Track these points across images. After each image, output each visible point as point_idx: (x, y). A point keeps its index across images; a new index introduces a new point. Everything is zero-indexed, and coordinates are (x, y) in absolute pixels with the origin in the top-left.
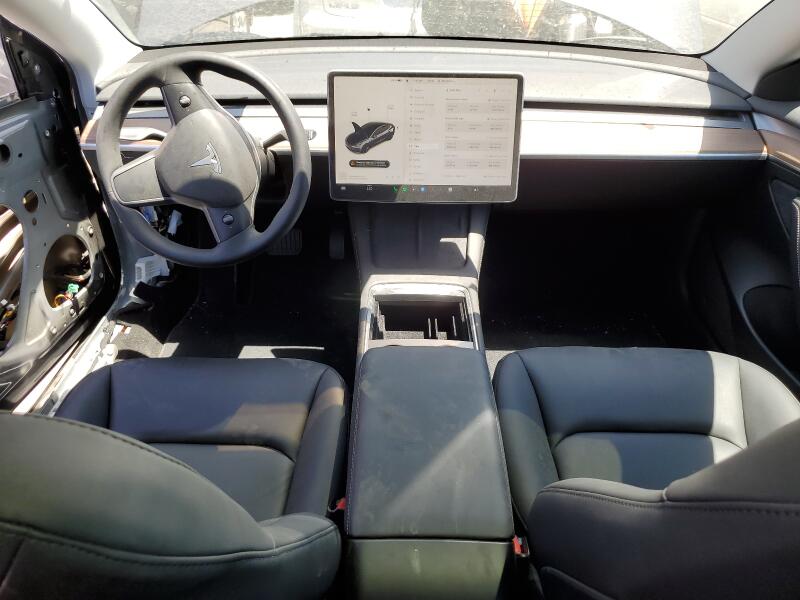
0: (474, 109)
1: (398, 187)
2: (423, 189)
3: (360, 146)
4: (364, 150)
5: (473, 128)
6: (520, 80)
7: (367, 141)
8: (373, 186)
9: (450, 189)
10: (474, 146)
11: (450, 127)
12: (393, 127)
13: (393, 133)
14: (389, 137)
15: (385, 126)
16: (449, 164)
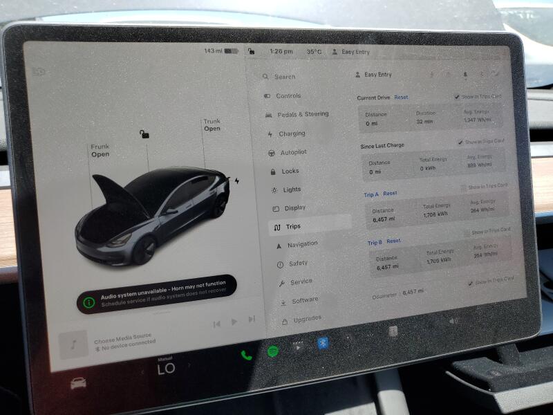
0: (425, 119)
1: (254, 347)
2: (323, 343)
3: (128, 242)
4: (140, 256)
5: (429, 165)
6: (513, 45)
7: (149, 227)
8: (179, 358)
9: (394, 331)
10: (436, 211)
11: (375, 168)
12: (223, 179)
13: (225, 197)
14: (215, 207)
15: (204, 177)
16: (386, 265)
